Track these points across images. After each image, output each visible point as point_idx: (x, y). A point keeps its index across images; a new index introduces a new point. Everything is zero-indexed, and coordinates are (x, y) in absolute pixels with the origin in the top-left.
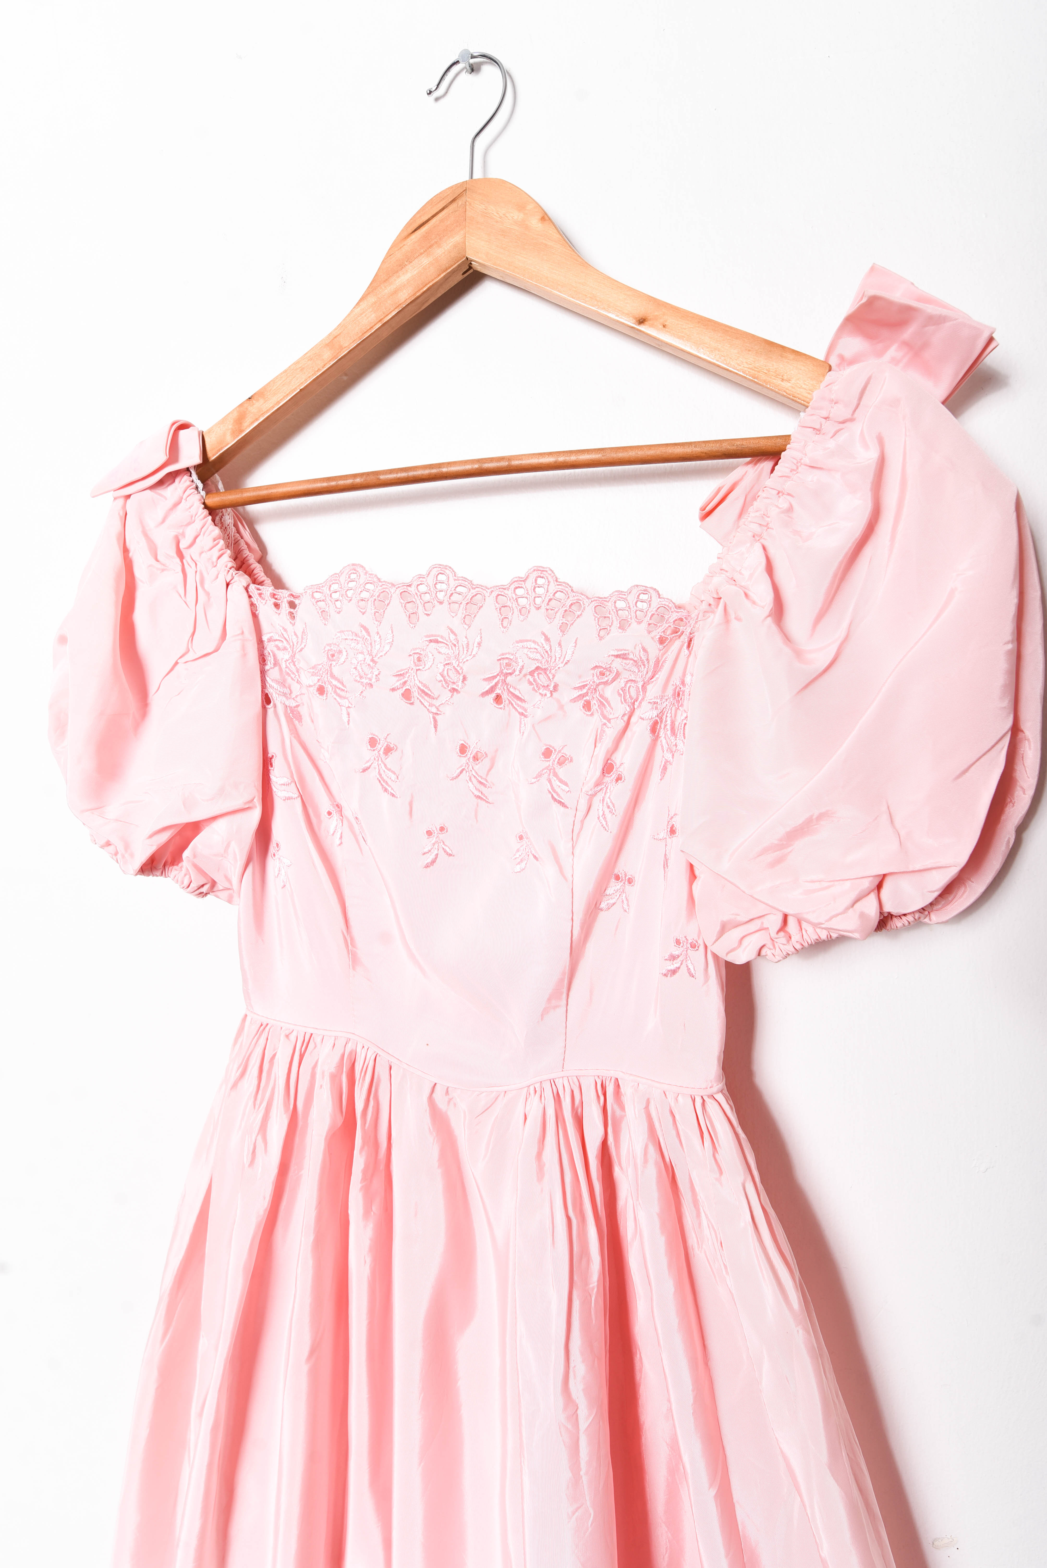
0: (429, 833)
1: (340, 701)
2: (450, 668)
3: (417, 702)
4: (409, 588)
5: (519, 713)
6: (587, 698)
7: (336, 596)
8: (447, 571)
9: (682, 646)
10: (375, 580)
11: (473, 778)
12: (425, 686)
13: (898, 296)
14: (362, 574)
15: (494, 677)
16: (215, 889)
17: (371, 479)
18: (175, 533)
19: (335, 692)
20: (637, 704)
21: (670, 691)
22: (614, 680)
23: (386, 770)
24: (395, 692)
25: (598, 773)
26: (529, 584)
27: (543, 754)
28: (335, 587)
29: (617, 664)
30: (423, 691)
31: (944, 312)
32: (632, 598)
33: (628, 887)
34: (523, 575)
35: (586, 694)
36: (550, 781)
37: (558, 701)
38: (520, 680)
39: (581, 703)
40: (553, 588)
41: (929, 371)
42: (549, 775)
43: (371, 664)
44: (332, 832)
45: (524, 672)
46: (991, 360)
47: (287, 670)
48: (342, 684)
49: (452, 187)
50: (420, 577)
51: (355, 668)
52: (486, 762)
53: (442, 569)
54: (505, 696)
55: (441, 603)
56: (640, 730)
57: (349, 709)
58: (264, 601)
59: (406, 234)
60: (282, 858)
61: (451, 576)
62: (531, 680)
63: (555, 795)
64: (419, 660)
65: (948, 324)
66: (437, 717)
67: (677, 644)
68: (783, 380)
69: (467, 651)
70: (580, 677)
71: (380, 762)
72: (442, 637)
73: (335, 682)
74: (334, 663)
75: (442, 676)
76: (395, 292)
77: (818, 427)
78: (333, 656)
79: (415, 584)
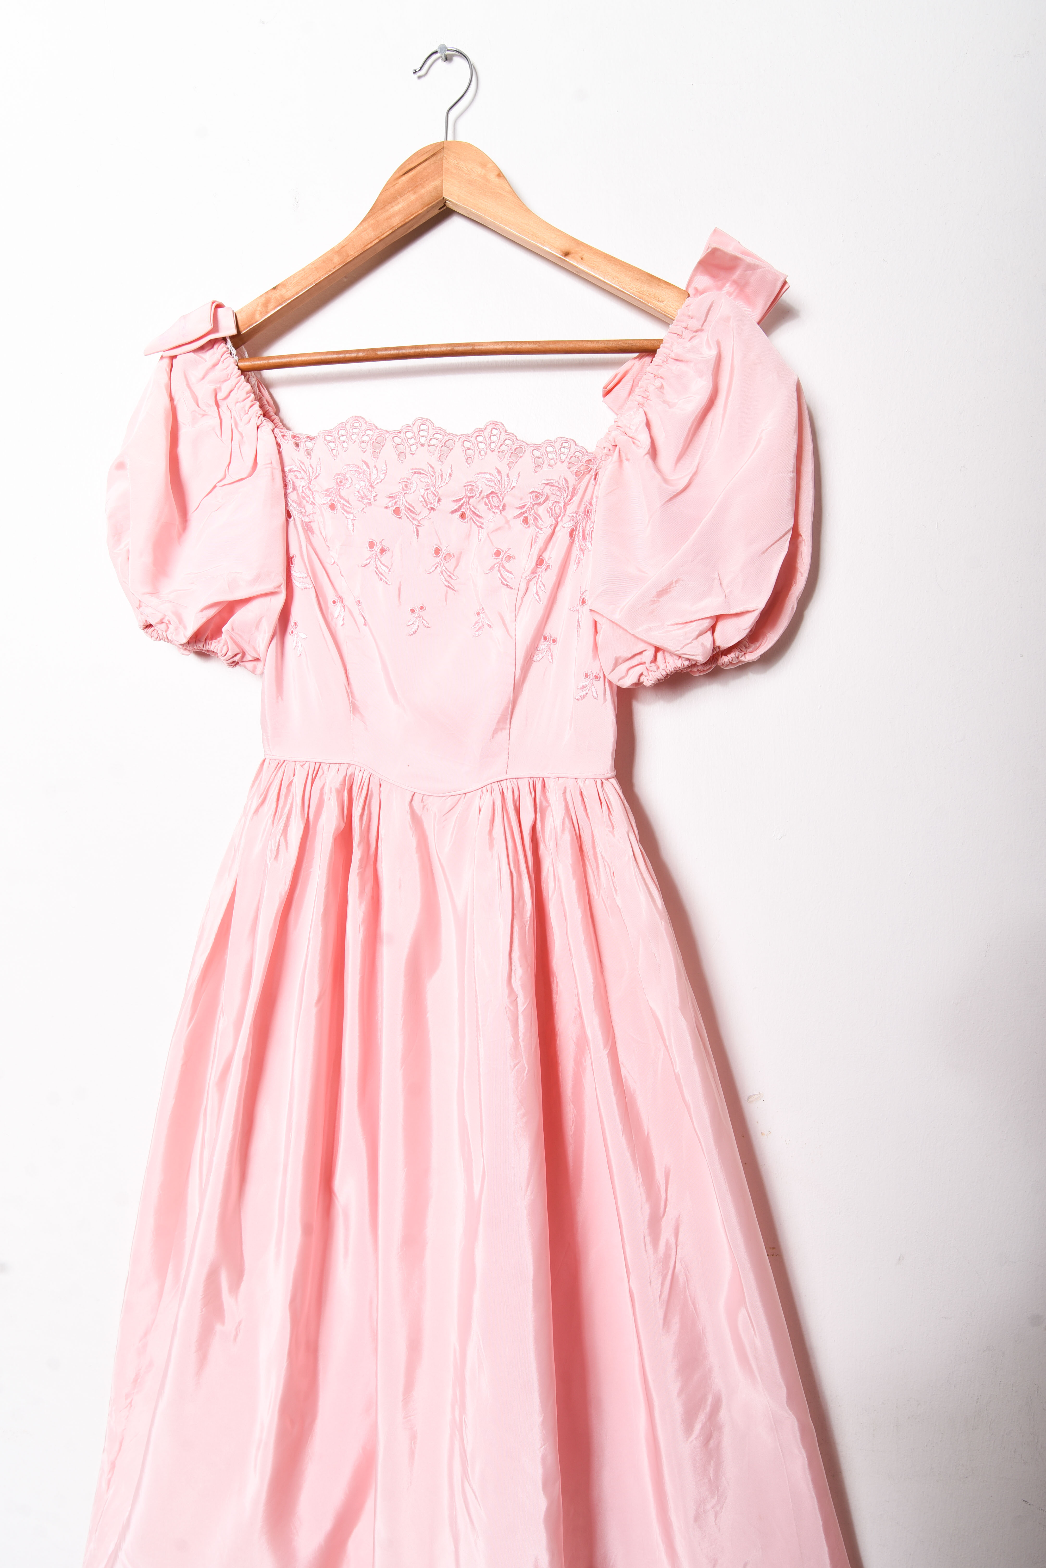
0: (413, 611)
1: (346, 515)
2: (429, 492)
3: (404, 517)
4: (399, 434)
5: (478, 526)
6: (526, 515)
7: (343, 439)
8: (428, 423)
9: (591, 478)
10: (374, 427)
11: (444, 573)
12: (410, 505)
13: (730, 249)
14: (363, 423)
15: (461, 499)
16: (244, 660)
17: (371, 354)
18: (215, 387)
19: (343, 509)
20: (560, 518)
21: (582, 509)
22: (544, 502)
23: (381, 565)
24: (388, 509)
25: (534, 564)
26: (487, 433)
27: (495, 554)
28: (342, 432)
29: (547, 490)
30: (409, 509)
31: (757, 262)
32: (557, 445)
33: (552, 646)
34: (482, 427)
35: (525, 512)
36: (499, 571)
37: (505, 517)
38: (479, 502)
39: (522, 518)
40: (503, 436)
41: (749, 301)
42: (499, 567)
43: (370, 489)
44: (336, 616)
45: (482, 496)
46: (786, 297)
47: (303, 494)
48: (348, 502)
49: (433, 145)
50: (408, 426)
51: (358, 492)
52: (454, 561)
53: (424, 421)
54: (468, 513)
55: (422, 445)
56: (562, 534)
57: (354, 522)
58: (286, 442)
59: (398, 175)
60: (299, 633)
61: (430, 426)
62: (487, 502)
63: (504, 581)
64: (406, 486)
65: (759, 270)
66: (418, 528)
67: (588, 477)
68: (659, 301)
69: (442, 480)
70: (521, 499)
71: (377, 559)
72: (423, 470)
73: (342, 501)
74: (342, 488)
75: (423, 497)
76: (390, 217)
77: (680, 333)
78: (341, 482)
79: (404, 431)
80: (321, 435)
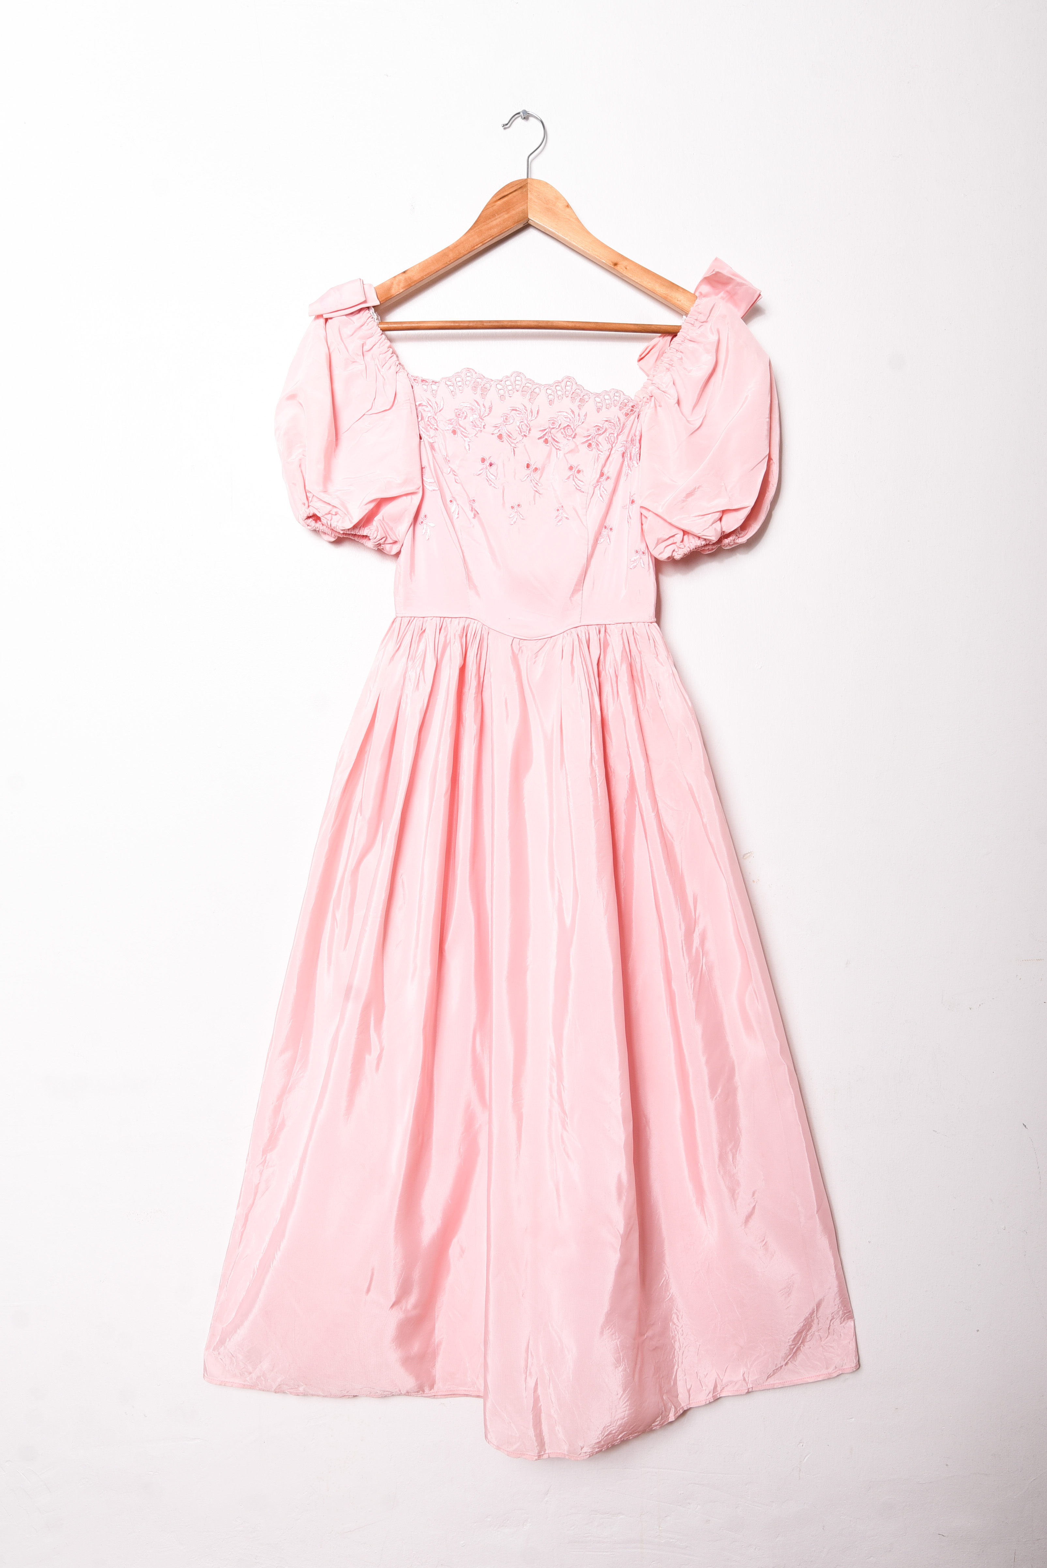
0: (512, 507)
1: (464, 438)
2: (523, 424)
3: (505, 441)
5: (556, 449)
6: (590, 442)
7: (459, 384)
8: (521, 375)
9: (635, 417)
10: (482, 377)
11: (533, 481)
12: (509, 432)
13: (725, 272)
14: (474, 373)
15: (545, 430)
16: (386, 542)
17: (480, 325)
18: (363, 342)
19: (462, 434)
20: (614, 444)
21: (630, 439)
22: (603, 433)
23: (491, 475)
24: (494, 435)
25: (598, 476)
26: (563, 384)
27: (569, 468)
28: (458, 379)
29: (606, 425)
30: (509, 436)
31: (743, 282)
32: (612, 394)
33: (610, 533)
34: (560, 380)
35: (590, 440)
36: (574, 480)
37: (575, 443)
38: (558, 431)
39: (587, 444)
40: (574, 387)
41: (736, 304)
42: (573, 477)
43: (481, 420)
44: (453, 511)
45: (561, 427)
46: (759, 303)
47: (428, 423)
48: (465, 429)
49: (520, 180)
50: (507, 377)
51: (472, 422)
52: (539, 472)
53: (519, 374)
54: (550, 439)
55: (517, 391)
56: (616, 457)
57: (469, 443)
58: (417, 384)
59: (495, 199)
60: (428, 523)
61: (523, 378)
62: (563, 432)
63: (578, 487)
64: (506, 419)
65: (744, 287)
66: (515, 449)
67: (632, 417)
68: (678, 301)
69: (532, 416)
70: (588, 430)
71: (487, 470)
72: (519, 408)
73: (461, 428)
74: (460, 419)
75: (519, 427)
76: (490, 229)
77: (693, 323)
78: (459, 415)
79: (505, 380)
80: (443, 380)
